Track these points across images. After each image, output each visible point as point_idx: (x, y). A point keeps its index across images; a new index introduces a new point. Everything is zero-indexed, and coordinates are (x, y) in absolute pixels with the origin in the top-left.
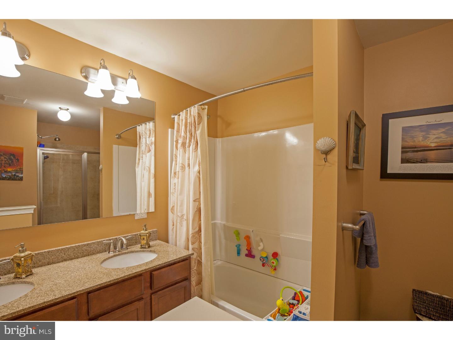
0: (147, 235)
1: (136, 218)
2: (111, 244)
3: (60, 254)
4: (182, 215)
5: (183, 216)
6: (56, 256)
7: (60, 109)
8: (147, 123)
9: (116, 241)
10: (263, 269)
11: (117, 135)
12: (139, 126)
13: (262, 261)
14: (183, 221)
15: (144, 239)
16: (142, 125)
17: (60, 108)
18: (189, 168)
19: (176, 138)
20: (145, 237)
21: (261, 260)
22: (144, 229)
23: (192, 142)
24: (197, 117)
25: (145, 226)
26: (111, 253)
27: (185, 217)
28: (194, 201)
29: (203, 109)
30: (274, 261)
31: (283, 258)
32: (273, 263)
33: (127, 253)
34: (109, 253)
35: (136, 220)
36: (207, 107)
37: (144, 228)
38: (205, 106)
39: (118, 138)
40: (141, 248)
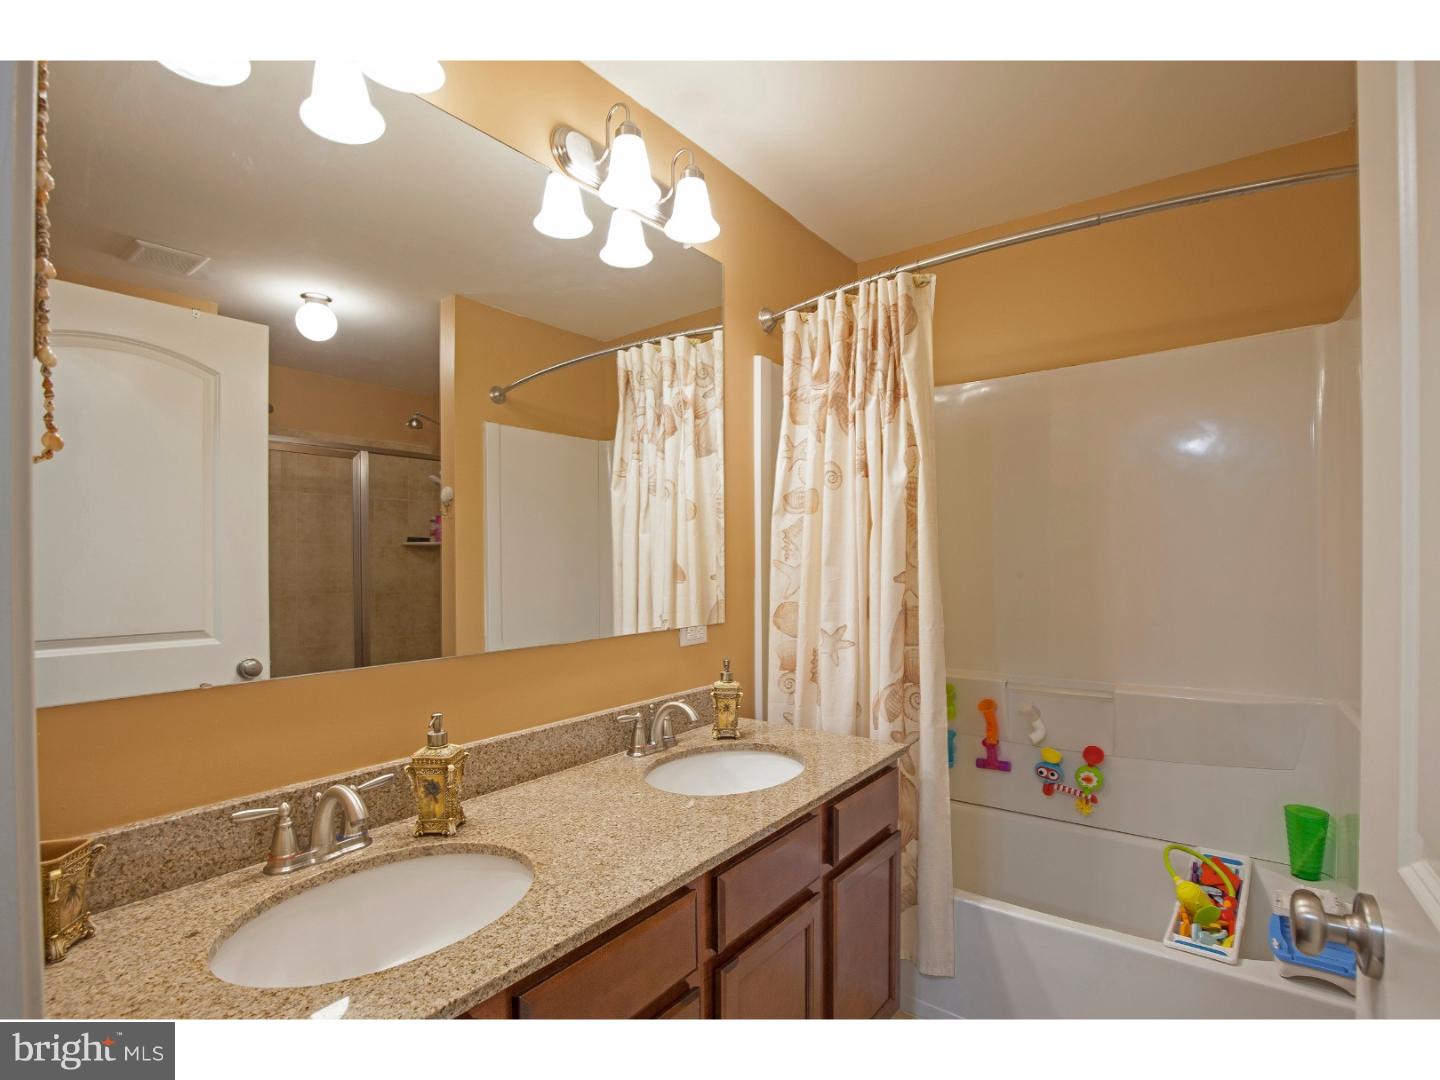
0: (741, 693)
1: (683, 644)
2: (639, 726)
3: (505, 757)
4: (838, 630)
5: (841, 631)
6: (496, 766)
7: (303, 300)
8: (664, 340)
9: (649, 714)
10: (1045, 804)
11: (494, 389)
12: (626, 349)
13: (1046, 777)
14: (842, 648)
15: (727, 708)
16: (640, 347)
17: (303, 296)
18: (867, 476)
19: (792, 384)
20: (732, 703)
21: (1041, 772)
22: (722, 675)
23: (871, 393)
24: (905, 308)
25: (727, 667)
26: (636, 754)
27: (849, 635)
28: (896, 579)
29: (919, 285)
30: (1092, 775)
31: (1116, 766)
32: (1088, 780)
33: (686, 756)
34: (631, 752)
35: (684, 647)
36: (934, 278)
37: (725, 673)
38: (927, 275)
39: (496, 400)
40: (719, 739)
